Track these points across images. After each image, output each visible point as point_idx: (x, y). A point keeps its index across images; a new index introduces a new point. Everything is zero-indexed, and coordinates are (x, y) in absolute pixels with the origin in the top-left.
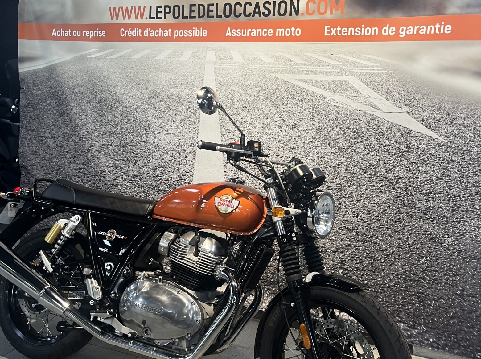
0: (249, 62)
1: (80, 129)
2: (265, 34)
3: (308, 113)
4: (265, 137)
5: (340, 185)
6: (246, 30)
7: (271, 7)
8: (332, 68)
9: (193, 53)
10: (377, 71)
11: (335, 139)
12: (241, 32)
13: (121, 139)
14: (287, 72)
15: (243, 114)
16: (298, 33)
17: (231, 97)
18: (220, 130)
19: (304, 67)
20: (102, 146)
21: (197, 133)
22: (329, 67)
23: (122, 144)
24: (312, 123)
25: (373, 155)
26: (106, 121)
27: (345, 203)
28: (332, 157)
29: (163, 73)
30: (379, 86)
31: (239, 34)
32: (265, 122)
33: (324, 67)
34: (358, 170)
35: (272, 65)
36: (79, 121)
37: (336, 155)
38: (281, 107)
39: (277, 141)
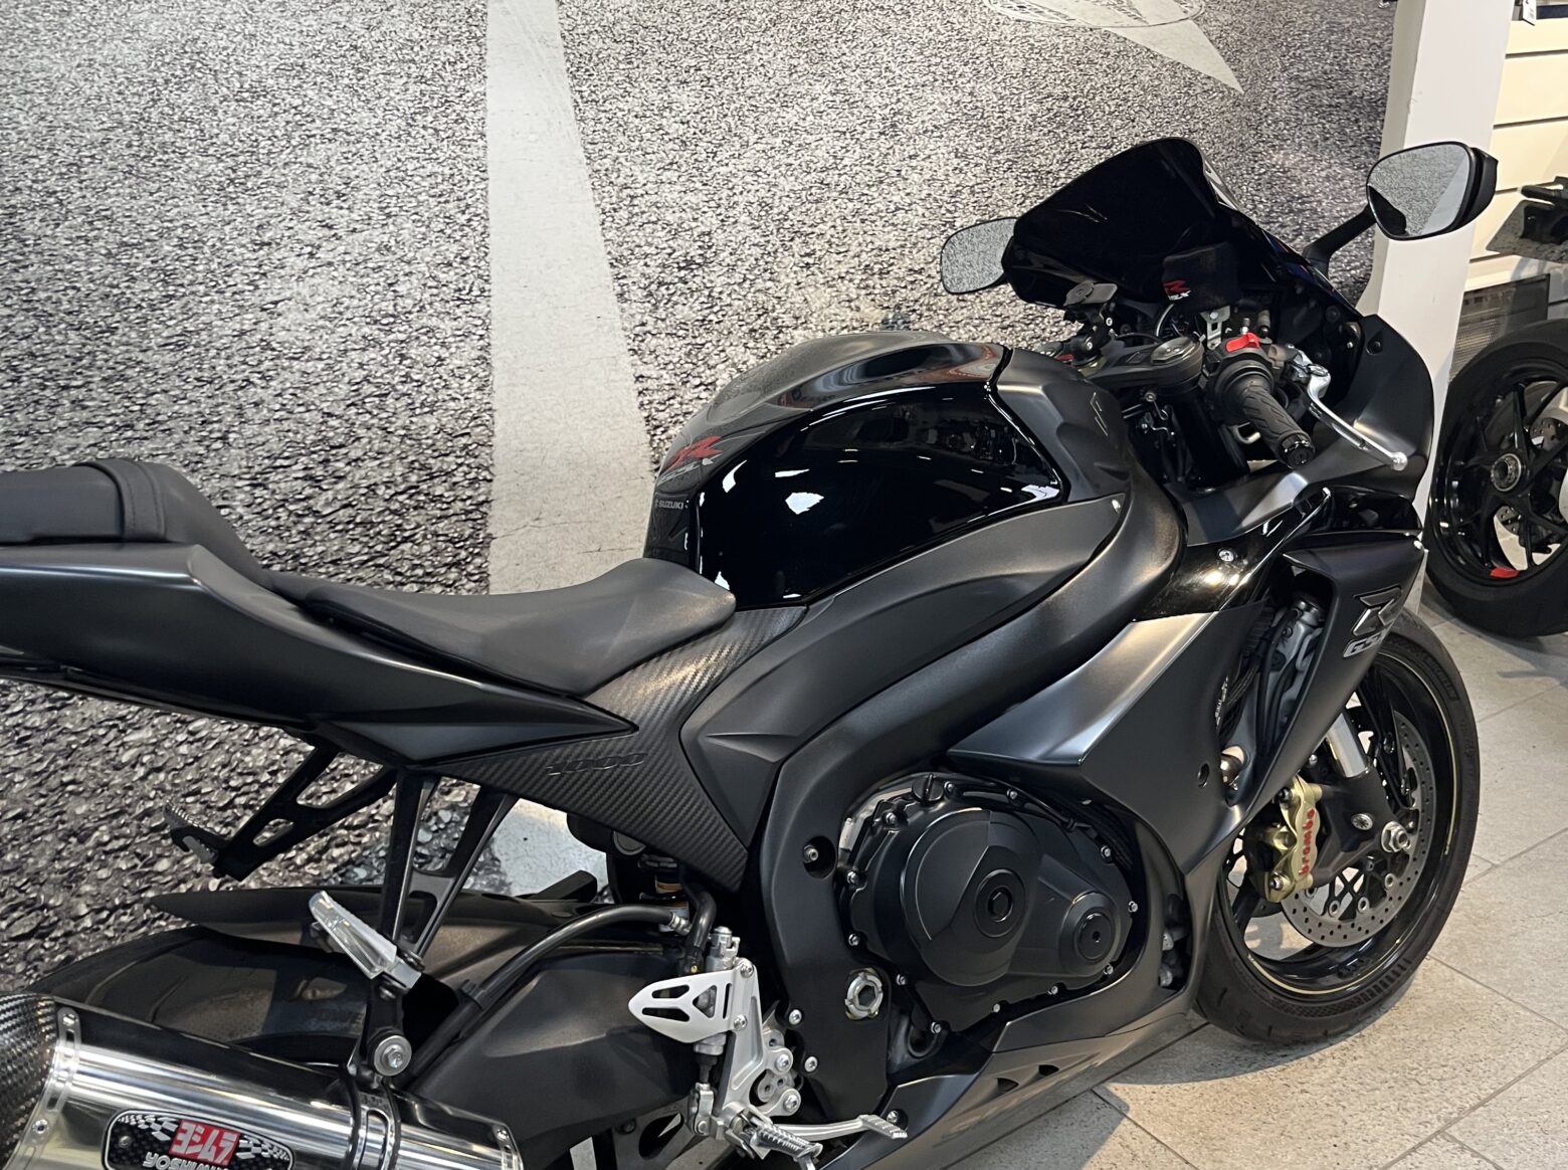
3: (934, 60)
4: (787, 184)
18: (591, 194)
21: (480, 229)
24: (948, 97)
32: (780, 120)
37: (1028, 202)
38: (834, 51)
39: (835, 194)
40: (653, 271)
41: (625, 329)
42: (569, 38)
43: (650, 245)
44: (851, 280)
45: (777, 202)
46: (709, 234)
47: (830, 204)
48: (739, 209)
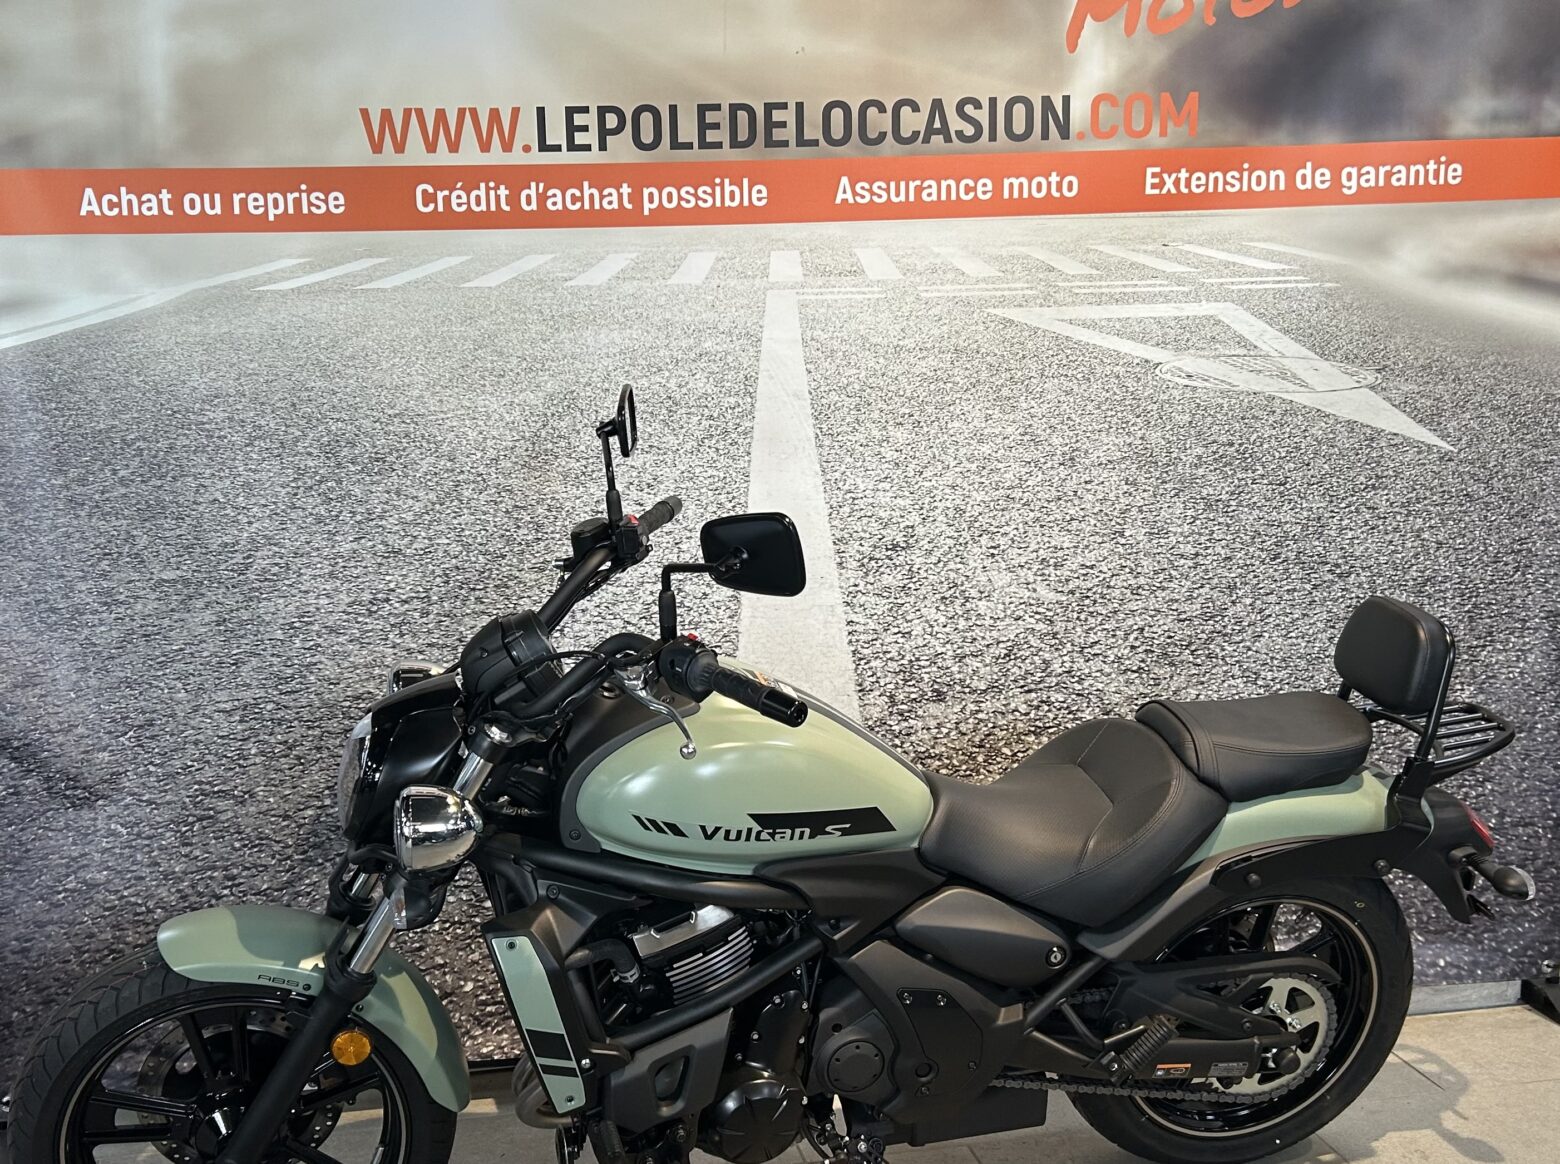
0: (918, 279)
1: (248, 557)
2: (967, 193)
3: (1110, 413)
4: (979, 497)
5: (1210, 604)
6: (903, 185)
7: (983, 116)
8: (1166, 283)
9: (718, 260)
10: (1293, 285)
11: (1194, 478)
12: (888, 190)
13: (433, 571)
14: (1038, 302)
15: (900, 435)
16: (1070, 189)
17: (857, 387)
18: (823, 495)
19: (1089, 284)
20: (350, 610)
22: (1158, 282)
23: (435, 589)
24: (1121, 440)
25: (1292, 509)
26: (359, 518)
27: (1224, 650)
28: (1186, 527)
29: (605, 330)
30: (1301, 325)
31: (880, 196)
32: (976, 452)
33: (1144, 282)
34: (1258, 553)
35: (993, 283)
36: (240, 531)
37: (1198, 522)
38: (1025, 405)
39: (1019, 506)
40: (866, 549)
41: (841, 587)
42: (814, 393)
43: (865, 531)
44: (1029, 569)
45: (969, 508)
46: (912, 527)
47: (1014, 513)
48: (938, 511)
